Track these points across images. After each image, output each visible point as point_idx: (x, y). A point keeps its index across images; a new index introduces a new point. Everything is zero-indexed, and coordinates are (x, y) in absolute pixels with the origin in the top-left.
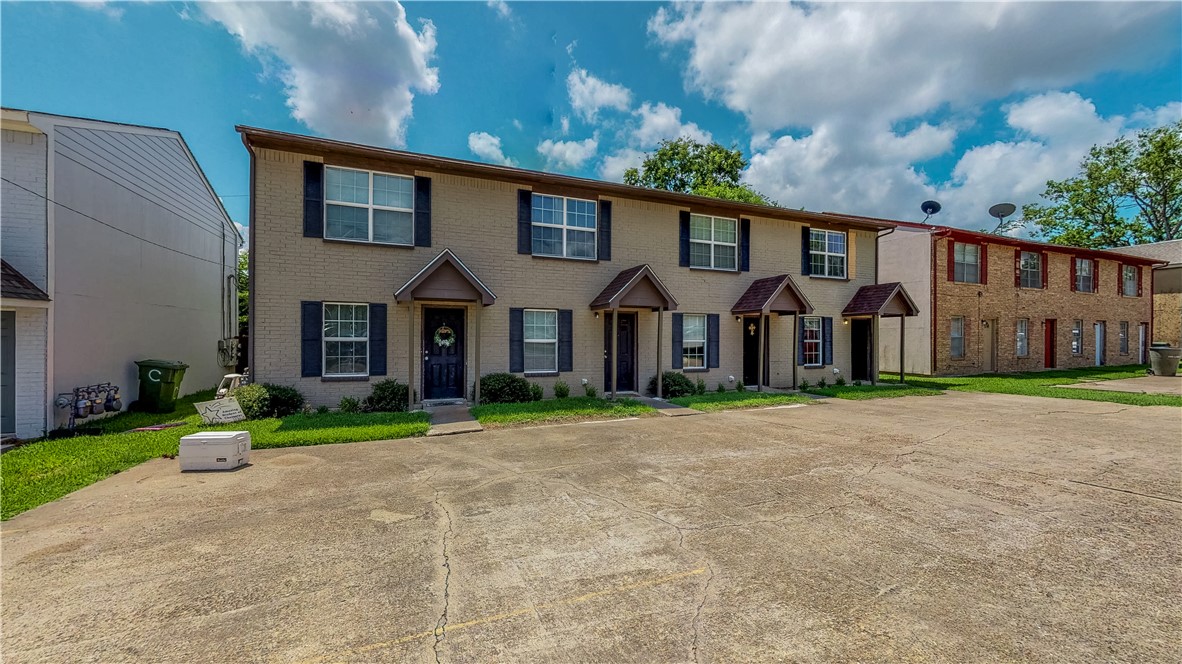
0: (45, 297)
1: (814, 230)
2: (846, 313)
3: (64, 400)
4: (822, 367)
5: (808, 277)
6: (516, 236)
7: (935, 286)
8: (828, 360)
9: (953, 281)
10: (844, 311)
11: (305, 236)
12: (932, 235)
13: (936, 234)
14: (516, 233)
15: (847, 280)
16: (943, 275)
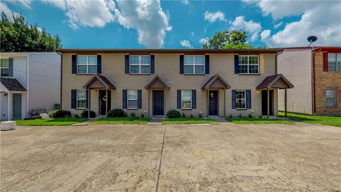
0: (26, 91)
1: (241, 56)
2: (258, 88)
3: (30, 112)
4: (246, 110)
5: (238, 74)
6: (124, 69)
7: (314, 74)
8: (249, 106)
9: (327, 71)
10: (257, 87)
11: (72, 73)
12: (312, 51)
13: (314, 51)
14: (124, 68)
15: (259, 75)
16: (320, 69)
